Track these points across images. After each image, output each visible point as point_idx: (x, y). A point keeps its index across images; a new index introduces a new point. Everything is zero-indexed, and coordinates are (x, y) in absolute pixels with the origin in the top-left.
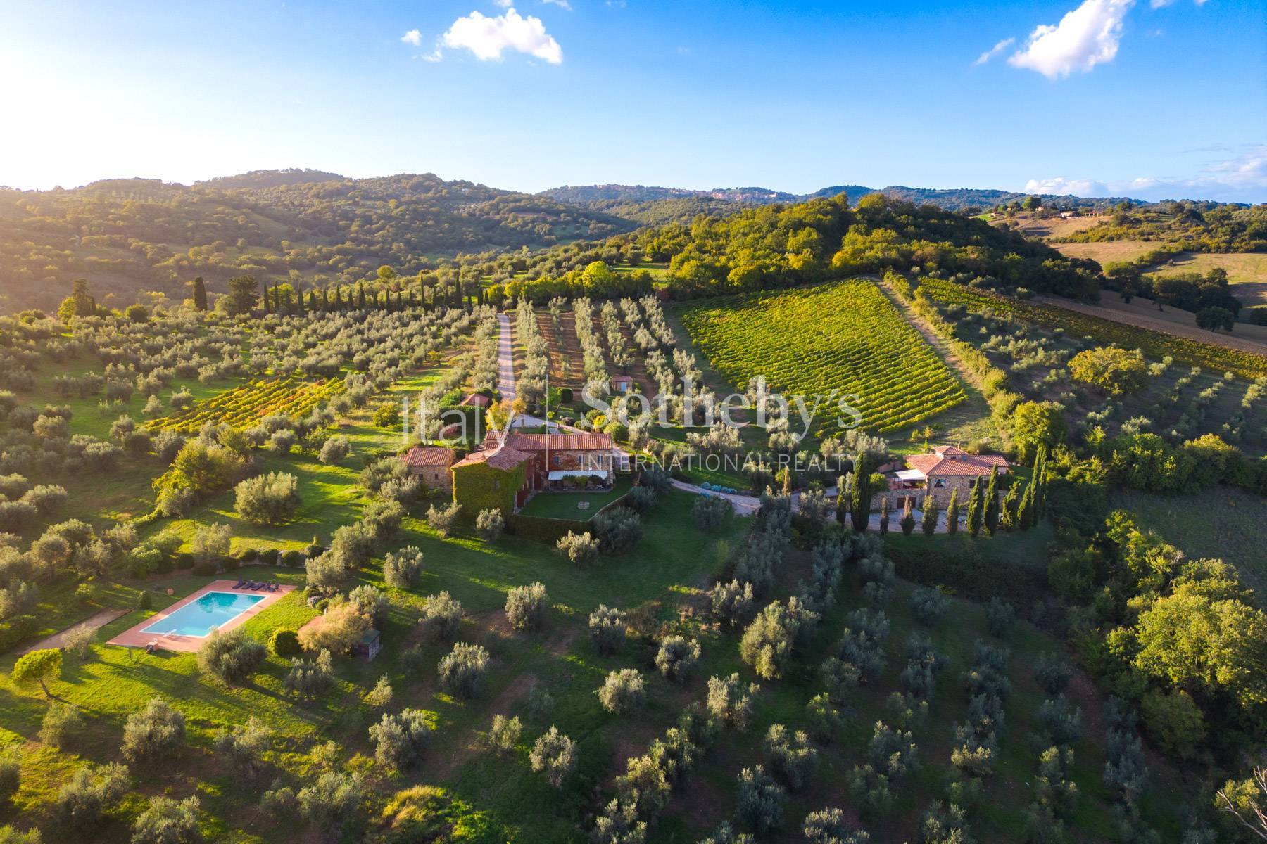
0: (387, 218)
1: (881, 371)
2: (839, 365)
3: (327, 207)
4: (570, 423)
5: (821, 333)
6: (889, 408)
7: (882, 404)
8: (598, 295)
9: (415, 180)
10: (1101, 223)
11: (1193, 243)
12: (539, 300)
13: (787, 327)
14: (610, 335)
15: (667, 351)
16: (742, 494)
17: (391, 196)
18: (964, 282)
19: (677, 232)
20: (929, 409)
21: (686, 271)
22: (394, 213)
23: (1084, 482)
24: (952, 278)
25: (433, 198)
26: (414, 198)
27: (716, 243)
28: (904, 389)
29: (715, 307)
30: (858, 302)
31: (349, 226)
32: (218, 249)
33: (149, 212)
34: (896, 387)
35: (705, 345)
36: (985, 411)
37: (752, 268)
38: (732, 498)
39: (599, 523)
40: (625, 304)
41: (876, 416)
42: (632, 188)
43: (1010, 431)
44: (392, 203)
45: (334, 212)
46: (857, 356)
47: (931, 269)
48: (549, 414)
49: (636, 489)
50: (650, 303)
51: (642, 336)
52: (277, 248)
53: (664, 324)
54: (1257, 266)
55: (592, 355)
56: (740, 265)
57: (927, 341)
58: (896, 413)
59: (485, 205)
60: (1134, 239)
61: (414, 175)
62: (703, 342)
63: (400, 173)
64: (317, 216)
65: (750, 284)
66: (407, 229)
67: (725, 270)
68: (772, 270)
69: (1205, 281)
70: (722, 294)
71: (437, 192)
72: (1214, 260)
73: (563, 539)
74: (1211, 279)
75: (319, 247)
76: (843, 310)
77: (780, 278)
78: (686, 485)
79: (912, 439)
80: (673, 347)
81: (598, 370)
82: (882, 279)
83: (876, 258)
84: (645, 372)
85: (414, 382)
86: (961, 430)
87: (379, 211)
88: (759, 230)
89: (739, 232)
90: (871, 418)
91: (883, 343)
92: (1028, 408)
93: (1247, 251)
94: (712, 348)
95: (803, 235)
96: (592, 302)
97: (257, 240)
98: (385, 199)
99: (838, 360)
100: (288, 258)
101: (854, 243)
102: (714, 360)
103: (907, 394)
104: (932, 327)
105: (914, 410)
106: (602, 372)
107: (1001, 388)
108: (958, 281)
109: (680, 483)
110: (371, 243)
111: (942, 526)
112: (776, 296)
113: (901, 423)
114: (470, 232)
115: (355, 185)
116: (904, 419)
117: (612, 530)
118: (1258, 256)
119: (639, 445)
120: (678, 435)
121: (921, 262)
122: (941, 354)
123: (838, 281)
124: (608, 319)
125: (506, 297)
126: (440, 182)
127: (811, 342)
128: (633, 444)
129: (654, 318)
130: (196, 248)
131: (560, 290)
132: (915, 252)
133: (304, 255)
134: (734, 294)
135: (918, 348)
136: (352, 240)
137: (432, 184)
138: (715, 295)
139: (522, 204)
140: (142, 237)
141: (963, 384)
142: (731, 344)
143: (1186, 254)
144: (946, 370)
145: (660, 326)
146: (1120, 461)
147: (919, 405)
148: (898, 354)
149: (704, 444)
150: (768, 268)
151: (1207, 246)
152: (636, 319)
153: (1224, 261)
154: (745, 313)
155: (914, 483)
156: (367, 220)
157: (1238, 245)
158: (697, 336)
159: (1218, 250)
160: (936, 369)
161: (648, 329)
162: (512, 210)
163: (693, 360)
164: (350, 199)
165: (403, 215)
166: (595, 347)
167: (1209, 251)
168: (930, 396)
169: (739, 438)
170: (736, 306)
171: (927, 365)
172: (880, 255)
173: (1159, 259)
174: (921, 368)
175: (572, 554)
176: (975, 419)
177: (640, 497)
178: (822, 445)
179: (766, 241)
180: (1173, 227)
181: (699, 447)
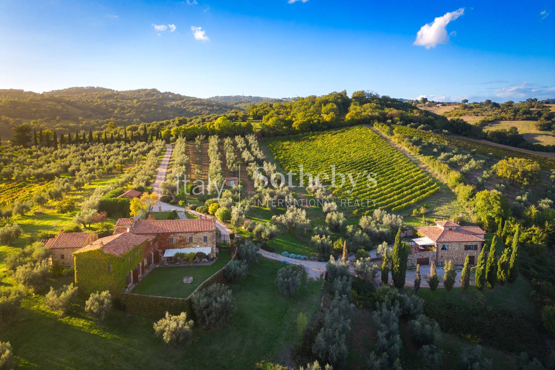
0: (132, 107)
1: (385, 172)
2: (359, 170)
3: (104, 102)
4: (194, 208)
5: (345, 153)
6: (394, 195)
7: (389, 192)
8: (223, 134)
9: (147, 91)
10: (456, 109)
11: (498, 116)
12: (190, 137)
13: (326, 150)
14: (227, 154)
15: (260, 163)
16: (311, 260)
17: (135, 98)
18: (416, 127)
19: (266, 105)
20: (419, 195)
21: (270, 122)
22: (135, 105)
23: (532, 243)
24: (409, 125)
25: (155, 99)
26: (146, 99)
27: (285, 110)
28: (400, 183)
29: (286, 141)
30: (363, 137)
31: (114, 111)
32: (46, 121)
33: (14, 104)
34: (395, 182)
35: (281, 159)
36: (453, 196)
37: (305, 120)
38: (305, 264)
39: (195, 301)
40: (238, 139)
41: (388, 200)
42: (247, 97)
43: (473, 209)
44: (135, 101)
45: (107, 105)
46: (368, 164)
47: (397, 121)
48: (181, 203)
49: (232, 263)
50: (251, 139)
51: (246, 155)
52: (77, 121)
53: (258, 148)
54: (529, 126)
55: (214, 165)
56: (298, 120)
57: (405, 156)
58: (399, 199)
59: (179, 102)
60: (471, 115)
61: (147, 89)
62: (280, 158)
63: (140, 88)
64: (98, 106)
65: (304, 129)
66: (142, 112)
67: (291, 122)
68: (315, 121)
69: (508, 133)
70: (290, 134)
71: (157, 96)
72: (509, 124)
73: (160, 322)
74: (511, 132)
75: (97, 120)
76: (355, 141)
77: (320, 126)
78: (271, 254)
79: (413, 215)
80: (263, 160)
81: (216, 174)
82: (372, 126)
83: (368, 115)
84: (246, 174)
85: (102, 183)
86: (442, 208)
87: (129, 105)
88: (307, 104)
89: (296, 106)
90: (385, 201)
91: (381, 157)
92: (485, 195)
93: (523, 120)
94: (285, 161)
95: (329, 106)
96: (219, 137)
97: (67, 117)
98: (132, 99)
99: (358, 167)
100: (81, 125)
101: (355, 109)
102: (287, 167)
103: (403, 186)
104: (406, 149)
105: (410, 196)
106: (219, 175)
107: (460, 182)
108: (412, 127)
109: (267, 253)
110: (124, 119)
111: (459, 283)
112: (318, 135)
113: (405, 204)
114: (171, 114)
115: (118, 93)
116: (406, 201)
117: (207, 307)
118: (528, 122)
119: (239, 223)
120: (266, 215)
121: (391, 117)
122: (417, 163)
123: (350, 127)
124: (227, 146)
125: (172, 136)
126: (159, 92)
127: (340, 157)
128: (234, 223)
129: (253, 146)
130: (34, 120)
131: (202, 132)
132: (387, 113)
133: (89, 124)
134: (296, 134)
135: (402, 160)
136: (114, 117)
137: (155, 93)
138: (285, 135)
139: (196, 102)
140: (9, 116)
141: (435, 180)
142: (296, 159)
143: (496, 121)
144: (422, 172)
145: (256, 149)
146: (551, 227)
147: (412, 193)
148: (391, 163)
149: (283, 222)
150: (313, 121)
151: (505, 117)
152: (243, 146)
153: (513, 124)
154: (303, 143)
155: (426, 248)
156: (123, 108)
157: (519, 117)
158: (277, 155)
159: (510, 119)
160: (415, 171)
161: (250, 151)
162: (191, 105)
163: (275, 167)
164: (115, 99)
165: (140, 106)
166: (217, 160)
167: (506, 120)
168: (417, 187)
169: (307, 217)
170: (298, 140)
171: (410, 169)
172: (370, 114)
173: (485, 123)
174: (407, 170)
175: (166, 337)
176: (449, 202)
177: (235, 270)
178: (360, 220)
179: (310, 109)
180: (488, 110)
181: (280, 224)
